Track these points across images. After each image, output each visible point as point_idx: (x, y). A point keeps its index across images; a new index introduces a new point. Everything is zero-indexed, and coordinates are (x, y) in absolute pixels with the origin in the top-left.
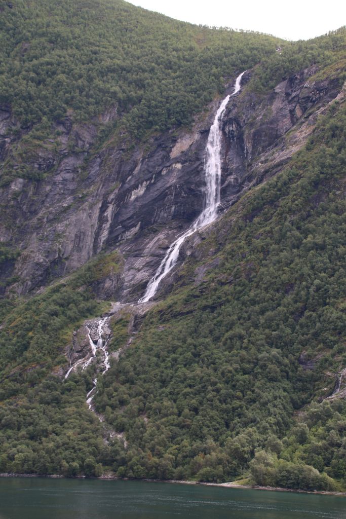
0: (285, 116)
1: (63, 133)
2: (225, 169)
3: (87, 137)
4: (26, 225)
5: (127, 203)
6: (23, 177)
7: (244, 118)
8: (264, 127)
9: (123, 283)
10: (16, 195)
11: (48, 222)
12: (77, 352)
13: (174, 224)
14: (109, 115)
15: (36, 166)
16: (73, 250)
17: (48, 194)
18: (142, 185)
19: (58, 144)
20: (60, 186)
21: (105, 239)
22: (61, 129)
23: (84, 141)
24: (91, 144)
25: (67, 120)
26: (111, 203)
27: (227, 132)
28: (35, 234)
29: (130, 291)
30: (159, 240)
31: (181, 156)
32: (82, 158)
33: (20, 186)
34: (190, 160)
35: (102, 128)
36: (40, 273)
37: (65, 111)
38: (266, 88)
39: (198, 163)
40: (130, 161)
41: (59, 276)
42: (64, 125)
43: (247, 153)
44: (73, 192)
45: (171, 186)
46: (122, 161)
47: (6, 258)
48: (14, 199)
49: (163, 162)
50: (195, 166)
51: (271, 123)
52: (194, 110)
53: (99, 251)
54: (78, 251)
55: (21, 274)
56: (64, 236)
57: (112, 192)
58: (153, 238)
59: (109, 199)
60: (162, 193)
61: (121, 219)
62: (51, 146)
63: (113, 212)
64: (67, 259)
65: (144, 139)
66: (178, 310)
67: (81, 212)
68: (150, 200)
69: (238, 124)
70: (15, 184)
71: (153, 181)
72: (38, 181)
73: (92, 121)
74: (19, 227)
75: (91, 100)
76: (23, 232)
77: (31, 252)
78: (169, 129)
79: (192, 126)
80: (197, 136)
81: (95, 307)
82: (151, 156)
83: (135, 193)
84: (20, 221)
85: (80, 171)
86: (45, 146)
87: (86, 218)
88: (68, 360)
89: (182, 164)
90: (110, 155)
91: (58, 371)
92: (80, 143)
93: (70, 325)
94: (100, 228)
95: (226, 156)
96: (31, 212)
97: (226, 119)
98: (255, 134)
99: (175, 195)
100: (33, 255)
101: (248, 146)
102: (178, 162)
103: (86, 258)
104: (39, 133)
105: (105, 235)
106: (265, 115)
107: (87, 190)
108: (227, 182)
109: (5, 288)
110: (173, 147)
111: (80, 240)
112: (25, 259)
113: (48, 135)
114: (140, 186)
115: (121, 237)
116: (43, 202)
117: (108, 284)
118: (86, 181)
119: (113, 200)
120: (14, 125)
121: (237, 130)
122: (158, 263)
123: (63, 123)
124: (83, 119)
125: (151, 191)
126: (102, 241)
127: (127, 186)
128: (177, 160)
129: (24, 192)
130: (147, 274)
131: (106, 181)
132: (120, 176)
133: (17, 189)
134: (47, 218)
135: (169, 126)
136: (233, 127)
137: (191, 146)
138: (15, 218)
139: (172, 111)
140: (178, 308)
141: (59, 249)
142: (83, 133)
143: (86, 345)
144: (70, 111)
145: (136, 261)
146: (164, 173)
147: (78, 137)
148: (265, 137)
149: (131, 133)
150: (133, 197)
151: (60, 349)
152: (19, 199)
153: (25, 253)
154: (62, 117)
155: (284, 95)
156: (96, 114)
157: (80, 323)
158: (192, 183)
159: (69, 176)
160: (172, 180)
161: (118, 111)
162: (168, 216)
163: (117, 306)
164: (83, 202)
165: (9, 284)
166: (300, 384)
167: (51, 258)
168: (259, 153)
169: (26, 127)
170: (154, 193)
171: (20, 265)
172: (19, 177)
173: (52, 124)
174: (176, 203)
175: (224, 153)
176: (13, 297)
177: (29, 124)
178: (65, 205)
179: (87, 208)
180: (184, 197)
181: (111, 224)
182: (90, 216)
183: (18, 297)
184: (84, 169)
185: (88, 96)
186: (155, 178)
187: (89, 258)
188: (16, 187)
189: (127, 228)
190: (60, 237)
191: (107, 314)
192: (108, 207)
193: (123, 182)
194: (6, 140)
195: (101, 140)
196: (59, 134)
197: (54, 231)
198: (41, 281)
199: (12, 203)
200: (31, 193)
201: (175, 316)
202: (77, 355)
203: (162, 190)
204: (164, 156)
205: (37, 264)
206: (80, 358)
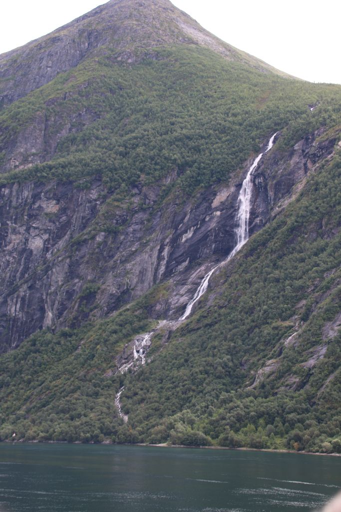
0: (300, 168)
1: (136, 194)
2: (253, 214)
3: (152, 196)
4: (105, 266)
5: (179, 245)
6: (105, 231)
7: (269, 172)
8: (283, 178)
9: (169, 306)
10: (99, 244)
11: (121, 263)
12: (125, 359)
13: (214, 258)
14: (170, 177)
15: (115, 221)
16: (137, 282)
17: (122, 242)
18: (190, 230)
19: (131, 204)
20: (131, 235)
21: (162, 272)
22: (135, 191)
23: (150, 200)
24: (155, 202)
25: (140, 184)
26: (166, 245)
27: (257, 184)
28: (111, 272)
29: (174, 312)
30: (200, 272)
31: (220, 205)
32: (148, 212)
33: (102, 237)
34: (227, 209)
35: (164, 188)
36: (113, 301)
37: (139, 177)
38: (288, 146)
39: (232, 210)
40: (181, 213)
41: (126, 302)
42: (138, 188)
43: (271, 199)
44: (140, 239)
45: (211, 229)
46: (176, 213)
47: (90, 291)
48: (98, 247)
49: (206, 211)
50: (230, 212)
51: (289, 175)
52: (231, 169)
53: (158, 281)
54: (141, 283)
55: (100, 302)
56: (131, 273)
57: (167, 237)
58: (197, 269)
59: (165, 243)
60: (205, 235)
61: (174, 256)
62: (126, 205)
63: (168, 252)
64: (133, 289)
65: (193, 195)
66: (192, 327)
67: (144, 254)
68: (196, 240)
69: (265, 177)
70: (99, 237)
71: (199, 226)
72: (115, 233)
73: (157, 183)
74: (101, 268)
75: (158, 167)
76: (103, 271)
77: (108, 286)
78: (211, 185)
79: (229, 182)
80: (233, 189)
81: (147, 325)
82: (197, 208)
83: (185, 237)
84: (101, 264)
85: (146, 222)
86: (122, 206)
87: (148, 258)
88: (117, 365)
89: (221, 211)
90: (167, 209)
91: (109, 373)
92: (147, 201)
93: (124, 340)
94: (158, 265)
95: (255, 202)
96: (109, 257)
97: (256, 173)
98: (276, 184)
99: (215, 236)
100: (108, 288)
101: (271, 194)
102: (218, 210)
103: (148, 288)
104: (119, 196)
105: (162, 269)
106: (285, 169)
107: (150, 237)
108: (254, 223)
109: (89, 312)
110: (214, 199)
111: (143, 275)
112: (103, 292)
113: (125, 197)
114: (188, 231)
115: (175, 270)
116: (118, 248)
117: (158, 307)
118: (150, 230)
119: (168, 243)
120: (103, 191)
121: (264, 181)
122: (196, 290)
123: (137, 187)
124: (151, 183)
125: (197, 234)
126: (160, 274)
127: (179, 232)
128: (216, 209)
129: (105, 242)
130: (187, 298)
131: (164, 229)
132: (174, 224)
133: (100, 240)
134: (120, 260)
135: (211, 183)
136: (261, 180)
137: (228, 197)
138: (99, 261)
139: (214, 172)
140: (192, 326)
141: (127, 282)
142: (150, 194)
143: (130, 354)
144: (143, 176)
145: (182, 288)
146: (207, 219)
147: (146, 197)
148: (284, 186)
149: (184, 190)
150: (184, 240)
151: (113, 357)
152: (101, 247)
153: (103, 287)
154: (136, 181)
155: (301, 151)
156: (160, 178)
157: (132, 338)
158: (227, 226)
159: (137, 227)
160: (213, 225)
161: (177, 173)
162: (209, 252)
163: (163, 323)
164: (146, 246)
165: (91, 310)
166: (236, 380)
167: (121, 290)
168: (280, 199)
169: (111, 192)
170: (199, 235)
171: (100, 296)
172: (102, 231)
173: (129, 188)
174: (216, 242)
175: (253, 201)
176: (94, 319)
177: (113, 190)
178: (133, 249)
179: (148, 251)
180: (221, 237)
181: (167, 261)
182: (150, 256)
183: (97, 319)
184: (149, 221)
185: (156, 164)
186: (201, 224)
187: (150, 287)
188: (99, 239)
189: (179, 263)
190: (129, 274)
191: (153, 330)
192: (164, 249)
193: (176, 229)
194: (97, 202)
195: (163, 197)
196: (133, 196)
197: (125, 269)
198: (114, 307)
199: (97, 250)
200: (110, 242)
201: (189, 332)
202: (124, 361)
203: (205, 233)
204: (207, 207)
205: (111, 295)
206: (125, 363)
